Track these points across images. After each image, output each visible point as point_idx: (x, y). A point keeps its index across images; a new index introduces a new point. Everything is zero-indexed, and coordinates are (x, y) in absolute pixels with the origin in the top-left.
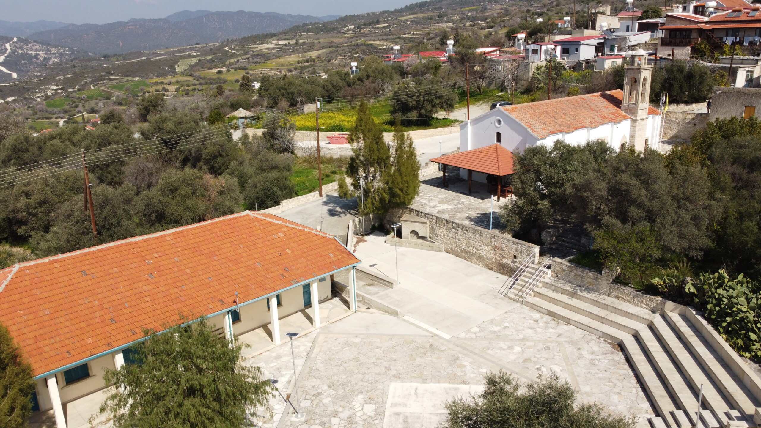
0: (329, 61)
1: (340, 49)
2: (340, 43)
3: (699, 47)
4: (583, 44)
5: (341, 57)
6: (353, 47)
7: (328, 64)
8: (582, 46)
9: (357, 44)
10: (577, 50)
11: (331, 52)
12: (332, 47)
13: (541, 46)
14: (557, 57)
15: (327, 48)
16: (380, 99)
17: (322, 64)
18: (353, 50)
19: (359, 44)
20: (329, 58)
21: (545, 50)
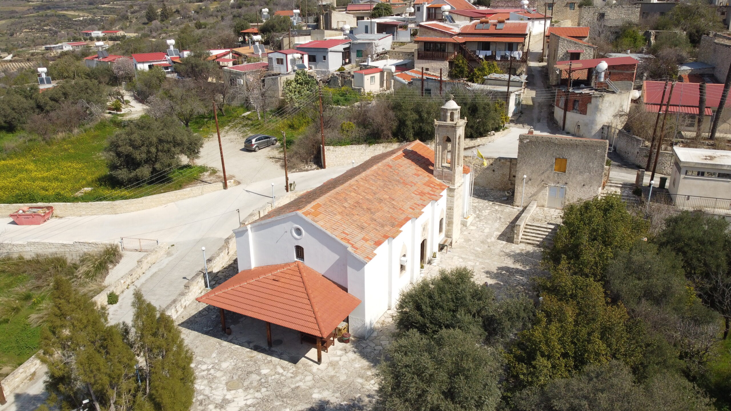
0: (12, 35)
1: (24, 20)
2: (24, 13)
3: (457, 62)
4: (331, 51)
5: (27, 30)
6: (41, 18)
7: (11, 38)
8: (330, 54)
9: (46, 15)
10: (325, 58)
11: (12, 24)
12: (13, 17)
13: (286, 55)
14: (306, 68)
15: (7, 18)
16: (88, 126)
17: (4, 38)
18: (41, 21)
19: (48, 14)
20: (12, 30)
21: (291, 60)
